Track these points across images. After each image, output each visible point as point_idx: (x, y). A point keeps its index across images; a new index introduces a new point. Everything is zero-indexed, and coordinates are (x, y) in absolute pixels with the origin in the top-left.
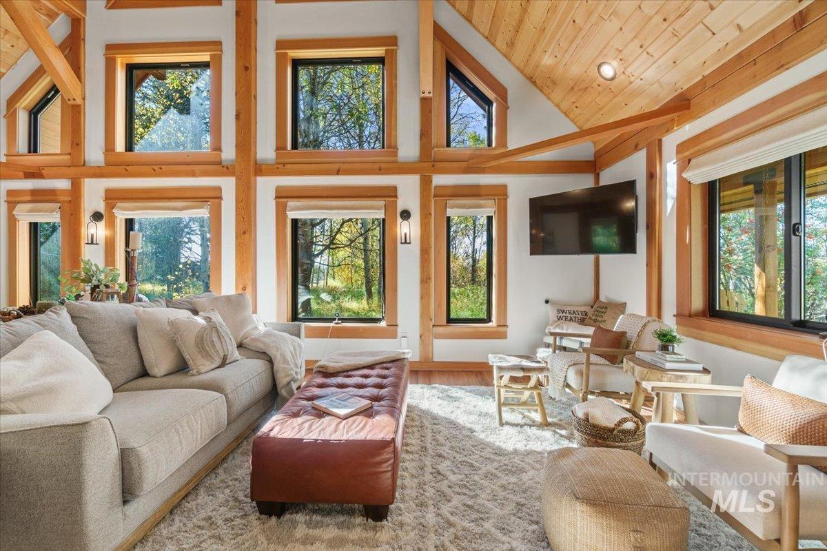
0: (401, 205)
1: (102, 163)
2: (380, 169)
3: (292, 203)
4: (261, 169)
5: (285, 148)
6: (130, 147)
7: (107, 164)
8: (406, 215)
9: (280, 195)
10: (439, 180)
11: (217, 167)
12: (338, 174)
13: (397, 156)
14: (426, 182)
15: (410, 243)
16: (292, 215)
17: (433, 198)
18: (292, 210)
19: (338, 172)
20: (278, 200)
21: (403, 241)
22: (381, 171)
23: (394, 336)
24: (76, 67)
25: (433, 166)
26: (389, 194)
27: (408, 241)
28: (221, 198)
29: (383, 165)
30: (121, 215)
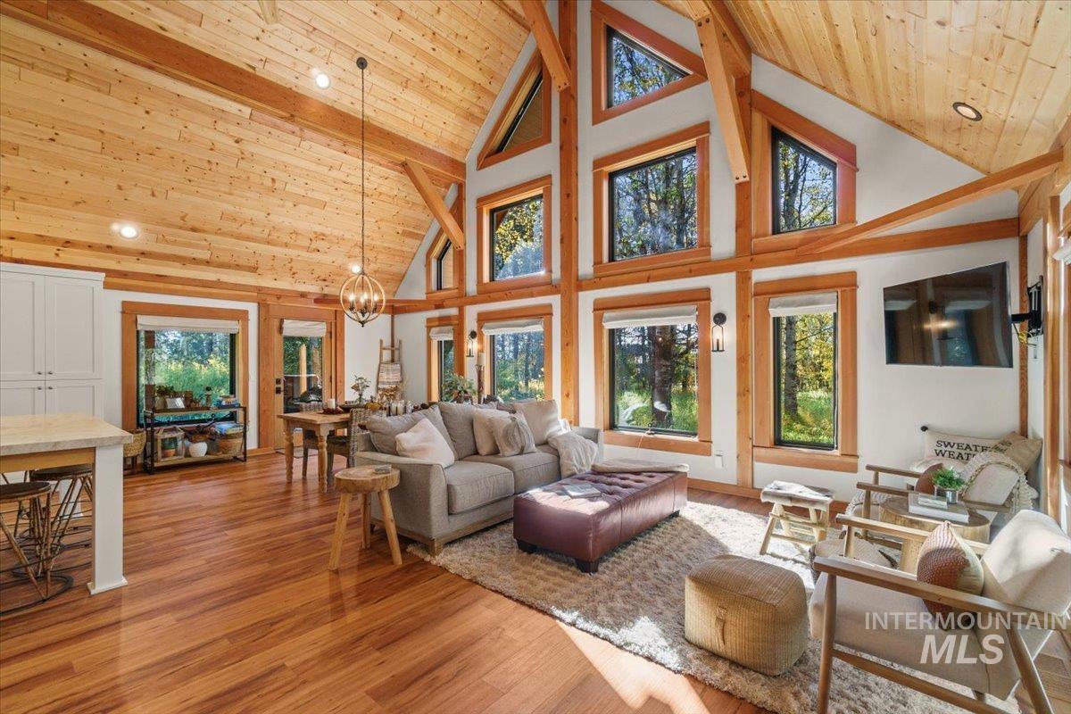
0: (715, 309)
1: (476, 294)
2: (690, 271)
3: (607, 314)
4: (581, 285)
5: (601, 263)
6: (492, 279)
7: (479, 293)
8: (720, 319)
9: (598, 307)
10: (760, 275)
11: (549, 287)
12: (648, 281)
13: (709, 253)
14: (743, 279)
15: (723, 351)
16: (608, 325)
17: (753, 297)
18: (608, 321)
19: (648, 280)
20: (597, 312)
21: (715, 349)
22: (691, 273)
23: (708, 453)
24: (461, 223)
25: (752, 260)
26: (703, 296)
27: (720, 349)
28: (552, 314)
29: (694, 267)
30: (487, 333)
